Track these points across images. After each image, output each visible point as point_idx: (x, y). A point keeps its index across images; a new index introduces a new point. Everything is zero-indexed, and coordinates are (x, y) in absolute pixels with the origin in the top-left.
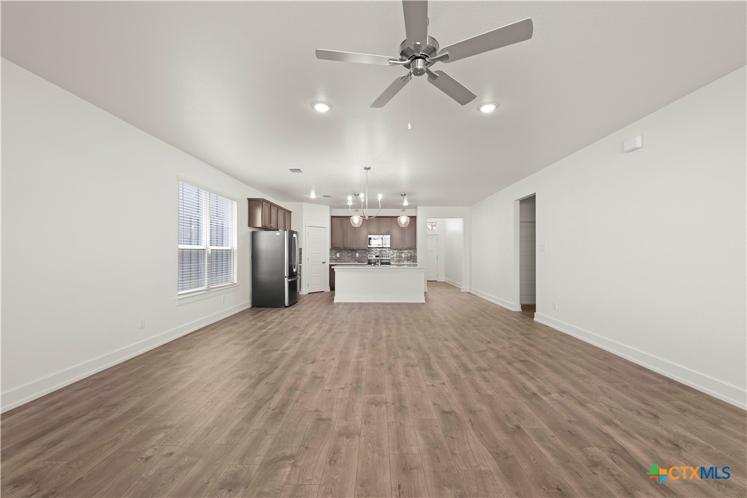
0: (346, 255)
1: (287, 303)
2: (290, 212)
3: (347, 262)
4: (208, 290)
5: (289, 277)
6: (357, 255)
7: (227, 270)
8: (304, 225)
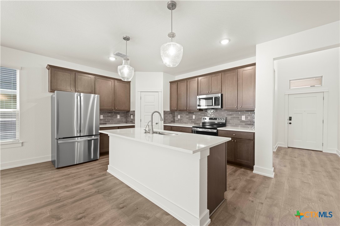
0: (185, 117)
6: (194, 117)
8: (137, 91)
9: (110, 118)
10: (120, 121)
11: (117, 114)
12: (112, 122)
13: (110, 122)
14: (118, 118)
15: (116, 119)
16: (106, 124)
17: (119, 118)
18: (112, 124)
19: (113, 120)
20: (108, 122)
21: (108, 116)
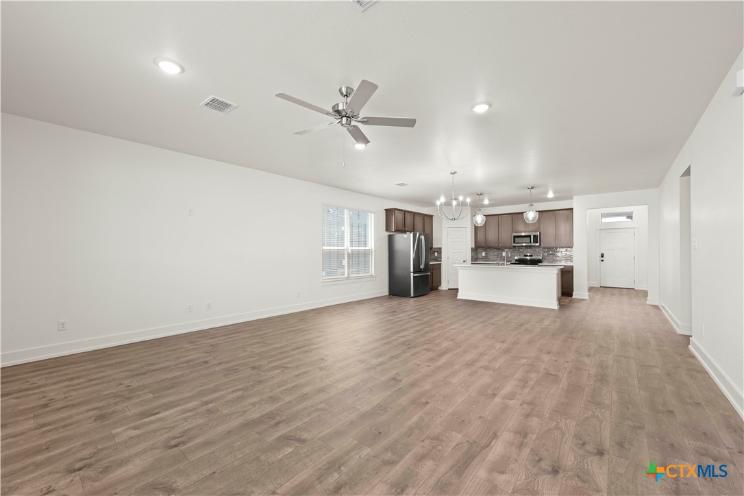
0: (493, 254)
1: (412, 295)
2: (431, 217)
3: (493, 261)
4: (348, 278)
5: (414, 272)
6: (504, 254)
7: (366, 264)
8: (443, 226)
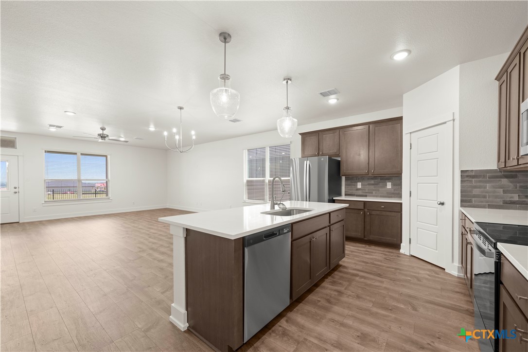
9: (372, 187)
10: (393, 193)
11: (387, 181)
12: (376, 194)
13: (372, 193)
14: (388, 187)
15: (383, 189)
16: (366, 196)
17: (390, 187)
18: (377, 196)
19: (378, 190)
20: (369, 193)
21: (369, 184)
